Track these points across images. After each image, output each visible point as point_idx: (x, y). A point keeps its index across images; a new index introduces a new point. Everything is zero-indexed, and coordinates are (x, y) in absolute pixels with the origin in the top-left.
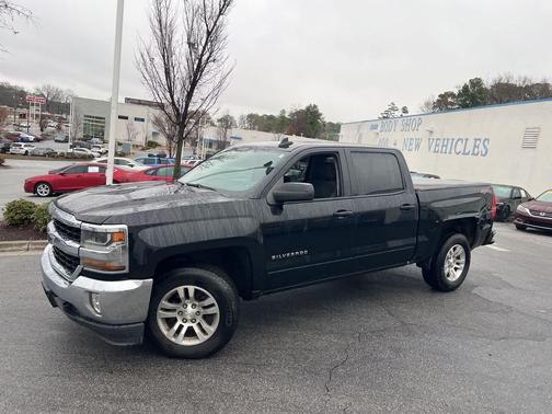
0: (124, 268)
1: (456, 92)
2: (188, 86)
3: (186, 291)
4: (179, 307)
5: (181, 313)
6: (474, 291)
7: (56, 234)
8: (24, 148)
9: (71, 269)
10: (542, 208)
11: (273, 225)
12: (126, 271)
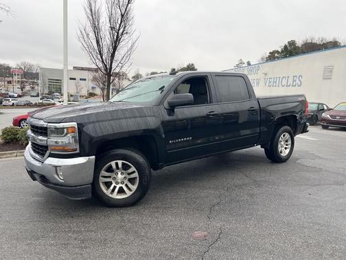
0: (76, 150)
1: (280, 50)
2: (111, 50)
3: (117, 164)
4: (113, 175)
5: (114, 178)
6: (298, 162)
7: (33, 134)
8: (11, 101)
9: (43, 155)
10: (337, 114)
11: (169, 121)
12: (78, 151)
